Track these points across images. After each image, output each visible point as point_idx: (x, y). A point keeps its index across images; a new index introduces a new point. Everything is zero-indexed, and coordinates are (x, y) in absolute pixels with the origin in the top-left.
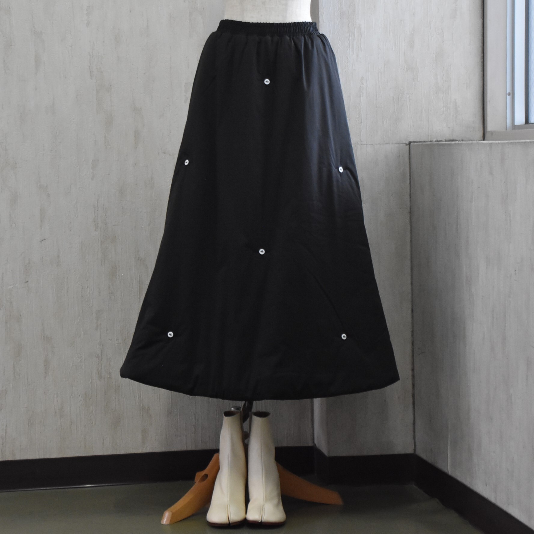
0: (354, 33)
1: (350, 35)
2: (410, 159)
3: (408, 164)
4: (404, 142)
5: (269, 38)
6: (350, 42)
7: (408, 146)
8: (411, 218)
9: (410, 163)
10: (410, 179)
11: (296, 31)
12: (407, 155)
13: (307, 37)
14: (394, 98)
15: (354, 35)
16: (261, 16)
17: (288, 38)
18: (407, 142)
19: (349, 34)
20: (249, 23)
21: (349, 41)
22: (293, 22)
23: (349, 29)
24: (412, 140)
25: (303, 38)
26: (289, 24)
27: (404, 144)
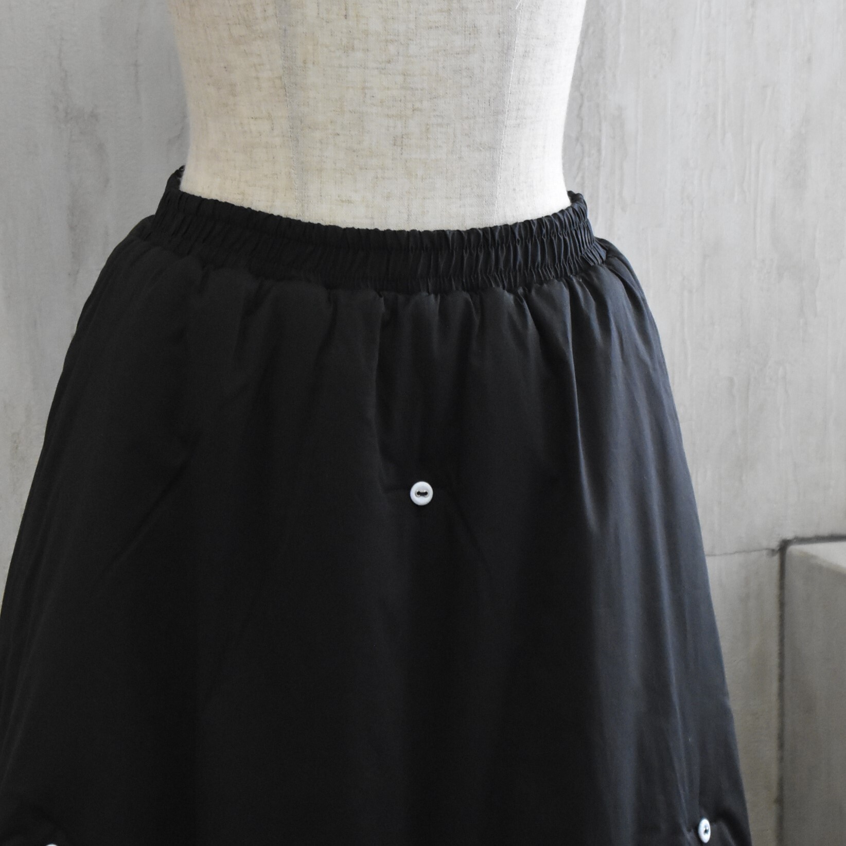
0: (600, 141)
1: (583, 152)
2: (782, 604)
3: (775, 623)
4: (765, 544)
5: (432, 302)
6: (583, 178)
7: (776, 558)
8: (781, 820)
9: (782, 618)
10: (781, 678)
11: (534, 261)
12: (771, 591)
13: (579, 283)
14: (731, 380)
15: (599, 151)
16: (388, 197)
17: (509, 298)
18: (775, 544)
19: (582, 146)
20: (334, 229)
21: (580, 175)
22: (521, 219)
23: (581, 125)
24: (789, 535)
25: (566, 293)
26: (508, 229)
27: (765, 552)
